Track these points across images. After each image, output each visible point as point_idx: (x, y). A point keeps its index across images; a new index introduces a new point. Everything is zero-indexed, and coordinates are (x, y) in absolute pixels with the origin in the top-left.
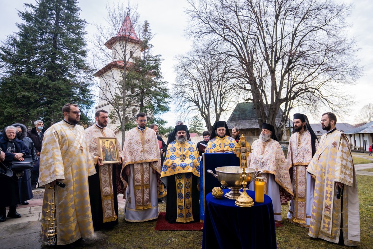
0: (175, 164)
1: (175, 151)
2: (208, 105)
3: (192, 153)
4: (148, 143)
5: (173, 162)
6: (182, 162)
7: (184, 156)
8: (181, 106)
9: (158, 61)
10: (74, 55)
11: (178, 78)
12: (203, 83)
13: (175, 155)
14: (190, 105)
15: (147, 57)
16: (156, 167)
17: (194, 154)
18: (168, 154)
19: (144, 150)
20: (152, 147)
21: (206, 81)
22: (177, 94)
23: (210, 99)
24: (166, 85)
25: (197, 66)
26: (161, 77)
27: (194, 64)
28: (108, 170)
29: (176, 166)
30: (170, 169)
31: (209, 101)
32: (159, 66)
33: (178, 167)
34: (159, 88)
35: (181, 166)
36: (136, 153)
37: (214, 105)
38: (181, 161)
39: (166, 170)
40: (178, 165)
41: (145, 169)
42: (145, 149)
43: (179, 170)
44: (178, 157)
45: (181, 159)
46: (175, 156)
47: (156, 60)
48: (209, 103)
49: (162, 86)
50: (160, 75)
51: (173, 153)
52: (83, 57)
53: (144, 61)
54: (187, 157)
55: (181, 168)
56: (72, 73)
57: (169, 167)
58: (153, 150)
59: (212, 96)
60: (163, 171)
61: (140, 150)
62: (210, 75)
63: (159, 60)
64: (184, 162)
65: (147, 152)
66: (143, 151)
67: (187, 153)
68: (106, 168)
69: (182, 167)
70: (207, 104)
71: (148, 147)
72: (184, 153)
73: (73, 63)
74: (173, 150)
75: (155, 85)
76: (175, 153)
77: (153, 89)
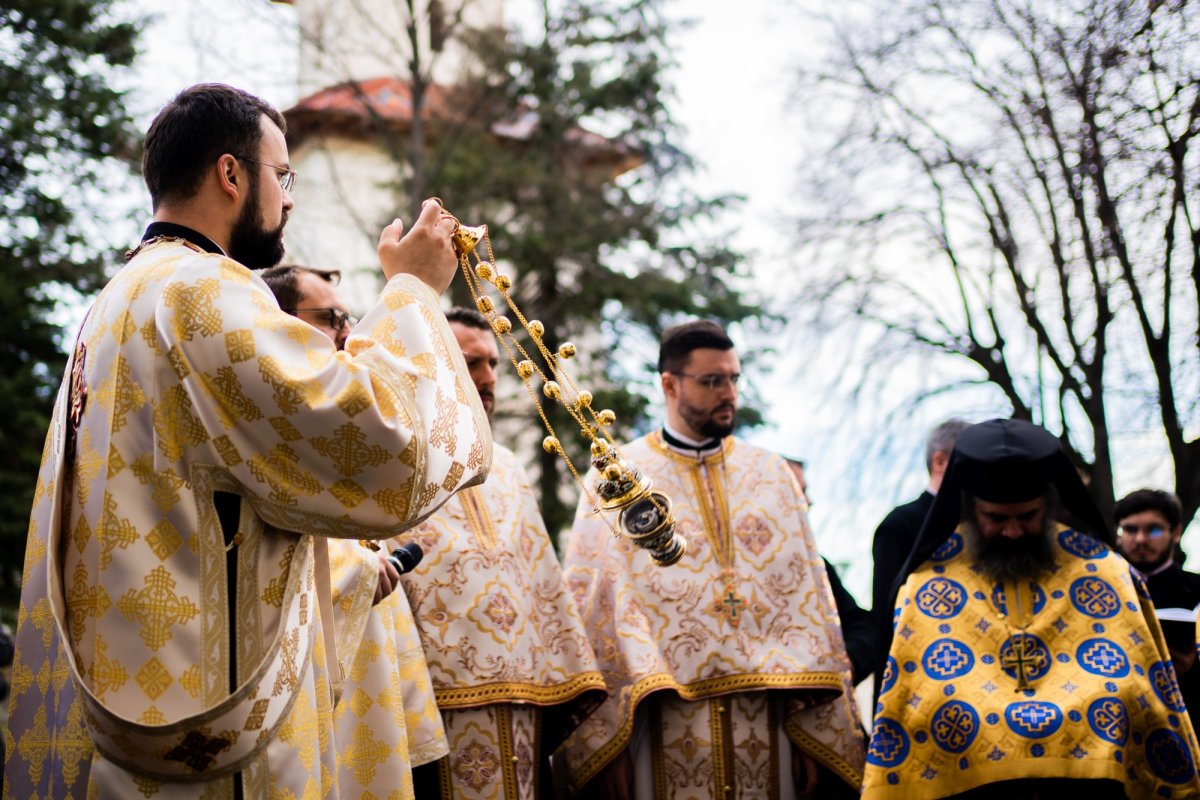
0: (967, 707)
1: (958, 609)
2: (1095, 372)
3: (1098, 628)
4: (757, 546)
5: (949, 690)
6: (1022, 697)
7: (1037, 644)
8: (857, 391)
9: (652, 44)
10: (60, 65)
11: (817, 164)
12: (1036, 189)
13: (957, 644)
14: (933, 383)
15: (567, 23)
16: (826, 737)
17: (1115, 630)
18: (906, 632)
19: (732, 599)
20: (788, 576)
21: (1054, 170)
22: (820, 294)
23: (1105, 316)
24: (727, 219)
25: (968, 51)
26: (684, 160)
27: (939, 37)
28: (496, 751)
29: (976, 720)
30: (930, 746)
31: (1100, 334)
32: (663, 78)
33: (994, 735)
34: (675, 253)
35: (1014, 726)
36: (675, 618)
37: (1145, 364)
38: (1011, 683)
39: (899, 760)
40: (993, 718)
41: (742, 753)
42: (743, 592)
43: (997, 755)
44: (988, 659)
45: (1010, 671)
46: (965, 649)
47: (637, 36)
48: (1101, 351)
49: (697, 234)
50: (673, 151)
51: (945, 628)
52: (119, 67)
53: (547, 51)
54: (1064, 658)
55: (1017, 739)
56: (52, 188)
57: (921, 737)
58: (798, 599)
59: (1119, 295)
60: (878, 762)
61: (708, 599)
62: (1090, 114)
63: (659, 32)
64: (1037, 697)
65: (760, 611)
66: (729, 608)
67: (1059, 624)
68: (484, 740)
69: (1022, 731)
70: (1078, 359)
71: (761, 578)
72: (1039, 624)
73: (54, 120)
74: (947, 601)
75: (643, 224)
76: (959, 629)
77: (626, 259)
